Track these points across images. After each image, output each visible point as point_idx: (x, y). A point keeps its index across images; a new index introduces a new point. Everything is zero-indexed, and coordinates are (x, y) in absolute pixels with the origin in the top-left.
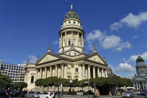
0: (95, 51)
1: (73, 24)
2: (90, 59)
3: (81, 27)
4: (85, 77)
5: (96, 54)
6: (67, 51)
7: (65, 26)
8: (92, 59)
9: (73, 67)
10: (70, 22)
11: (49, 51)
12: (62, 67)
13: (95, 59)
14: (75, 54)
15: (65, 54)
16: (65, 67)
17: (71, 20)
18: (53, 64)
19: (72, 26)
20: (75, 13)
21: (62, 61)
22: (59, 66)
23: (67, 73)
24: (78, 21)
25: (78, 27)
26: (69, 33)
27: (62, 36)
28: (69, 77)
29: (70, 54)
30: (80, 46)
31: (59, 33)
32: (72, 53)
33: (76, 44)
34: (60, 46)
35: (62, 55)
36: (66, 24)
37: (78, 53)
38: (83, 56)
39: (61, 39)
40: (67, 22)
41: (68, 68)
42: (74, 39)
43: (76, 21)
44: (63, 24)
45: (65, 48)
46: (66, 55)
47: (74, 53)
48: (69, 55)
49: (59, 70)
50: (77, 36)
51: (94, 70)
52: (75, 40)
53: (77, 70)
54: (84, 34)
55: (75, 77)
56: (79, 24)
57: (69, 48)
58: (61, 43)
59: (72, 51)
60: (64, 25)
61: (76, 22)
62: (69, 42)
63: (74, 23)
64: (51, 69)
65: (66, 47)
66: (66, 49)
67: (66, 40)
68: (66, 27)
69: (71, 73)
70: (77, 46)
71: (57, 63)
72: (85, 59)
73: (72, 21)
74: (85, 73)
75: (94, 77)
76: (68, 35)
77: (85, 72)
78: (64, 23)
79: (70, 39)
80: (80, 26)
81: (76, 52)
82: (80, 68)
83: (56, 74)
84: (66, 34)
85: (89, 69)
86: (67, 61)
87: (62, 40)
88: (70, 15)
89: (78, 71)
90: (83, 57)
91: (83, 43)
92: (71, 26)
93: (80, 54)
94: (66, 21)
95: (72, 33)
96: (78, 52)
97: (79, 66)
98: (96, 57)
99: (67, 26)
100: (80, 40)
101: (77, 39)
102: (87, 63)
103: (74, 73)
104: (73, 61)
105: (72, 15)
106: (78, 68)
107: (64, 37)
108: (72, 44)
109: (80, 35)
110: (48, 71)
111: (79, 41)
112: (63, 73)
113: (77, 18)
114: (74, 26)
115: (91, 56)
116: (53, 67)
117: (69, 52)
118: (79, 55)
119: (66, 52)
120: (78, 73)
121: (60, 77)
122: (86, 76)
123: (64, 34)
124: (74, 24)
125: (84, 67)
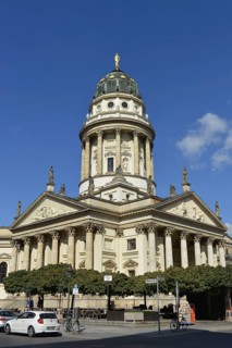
0: (186, 188)
1: (121, 109)
2: (172, 211)
3: (143, 117)
4: (158, 265)
5: (189, 196)
6: (103, 190)
7: (96, 116)
8: (177, 211)
9: (120, 234)
10: (111, 105)
11: (50, 188)
12: (89, 236)
13: (185, 213)
14: (128, 196)
15: (98, 196)
16: (98, 236)
17: (115, 98)
18: (60, 226)
19: (117, 115)
20: (128, 79)
21: (89, 217)
22: (79, 233)
23: (104, 253)
24: (135, 101)
25: (136, 118)
26: (107, 135)
27: (88, 144)
28: (109, 264)
29: (111, 196)
30: (142, 174)
31: (81, 136)
32: (119, 194)
33: (130, 166)
34: (84, 174)
35: (88, 201)
36: (101, 110)
37: (135, 194)
38: (149, 202)
39: (85, 154)
40: (104, 104)
41: (106, 240)
42: (124, 154)
43: (130, 99)
44: (90, 111)
45: (95, 180)
46: (99, 199)
47: (125, 195)
48: (108, 199)
49: (80, 243)
50: (133, 145)
51: (184, 243)
52: (129, 155)
53: (132, 243)
54: (154, 137)
55: (126, 265)
56: (140, 109)
57: (110, 179)
58: (85, 165)
59: (119, 189)
60: (95, 114)
61: (131, 104)
62: (111, 161)
63: (125, 105)
64: (55, 242)
65: (101, 176)
66: (99, 183)
67: (100, 157)
68: (99, 117)
69: (114, 254)
70: (133, 173)
71: (74, 225)
72: (156, 212)
73: (118, 102)
74: (158, 255)
75: (185, 264)
76: (105, 142)
77: (157, 249)
78: (95, 107)
79: (112, 154)
80: (141, 114)
81: (128, 191)
82: (141, 239)
83: (71, 256)
84: (100, 138)
85: (168, 240)
86: (102, 217)
87: (87, 156)
88: (112, 83)
89: (135, 248)
90: (149, 206)
91: (150, 164)
92: (113, 116)
93: (141, 197)
94: (101, 101)
95: (118, 137)
96: (136, 190)
97: (138, 231)
98: (191, 204)
99: (104, 117)
100: (142, 155)
101: (132, 152)
102: (162, 223)
103: (124, 254)
104: (121, 219)
105: (118, 84)
106: (134, 240)
107: (94, 148)
108: (119, 168)
109: (142, 140)
110: (47, 247)
111: (140, 158)
112: (89, 253)
113: (131, 92)
114: (123, 116)
115: (175, 203)
116: (62, 236)
117: (110, 191)
118: (139, 200)
119: (100, 192)
120: (137, 253)
121: (83, 264)
122: (161, 261)
123: (93, 139)
124: (125, 110)
125: (152, 236)
